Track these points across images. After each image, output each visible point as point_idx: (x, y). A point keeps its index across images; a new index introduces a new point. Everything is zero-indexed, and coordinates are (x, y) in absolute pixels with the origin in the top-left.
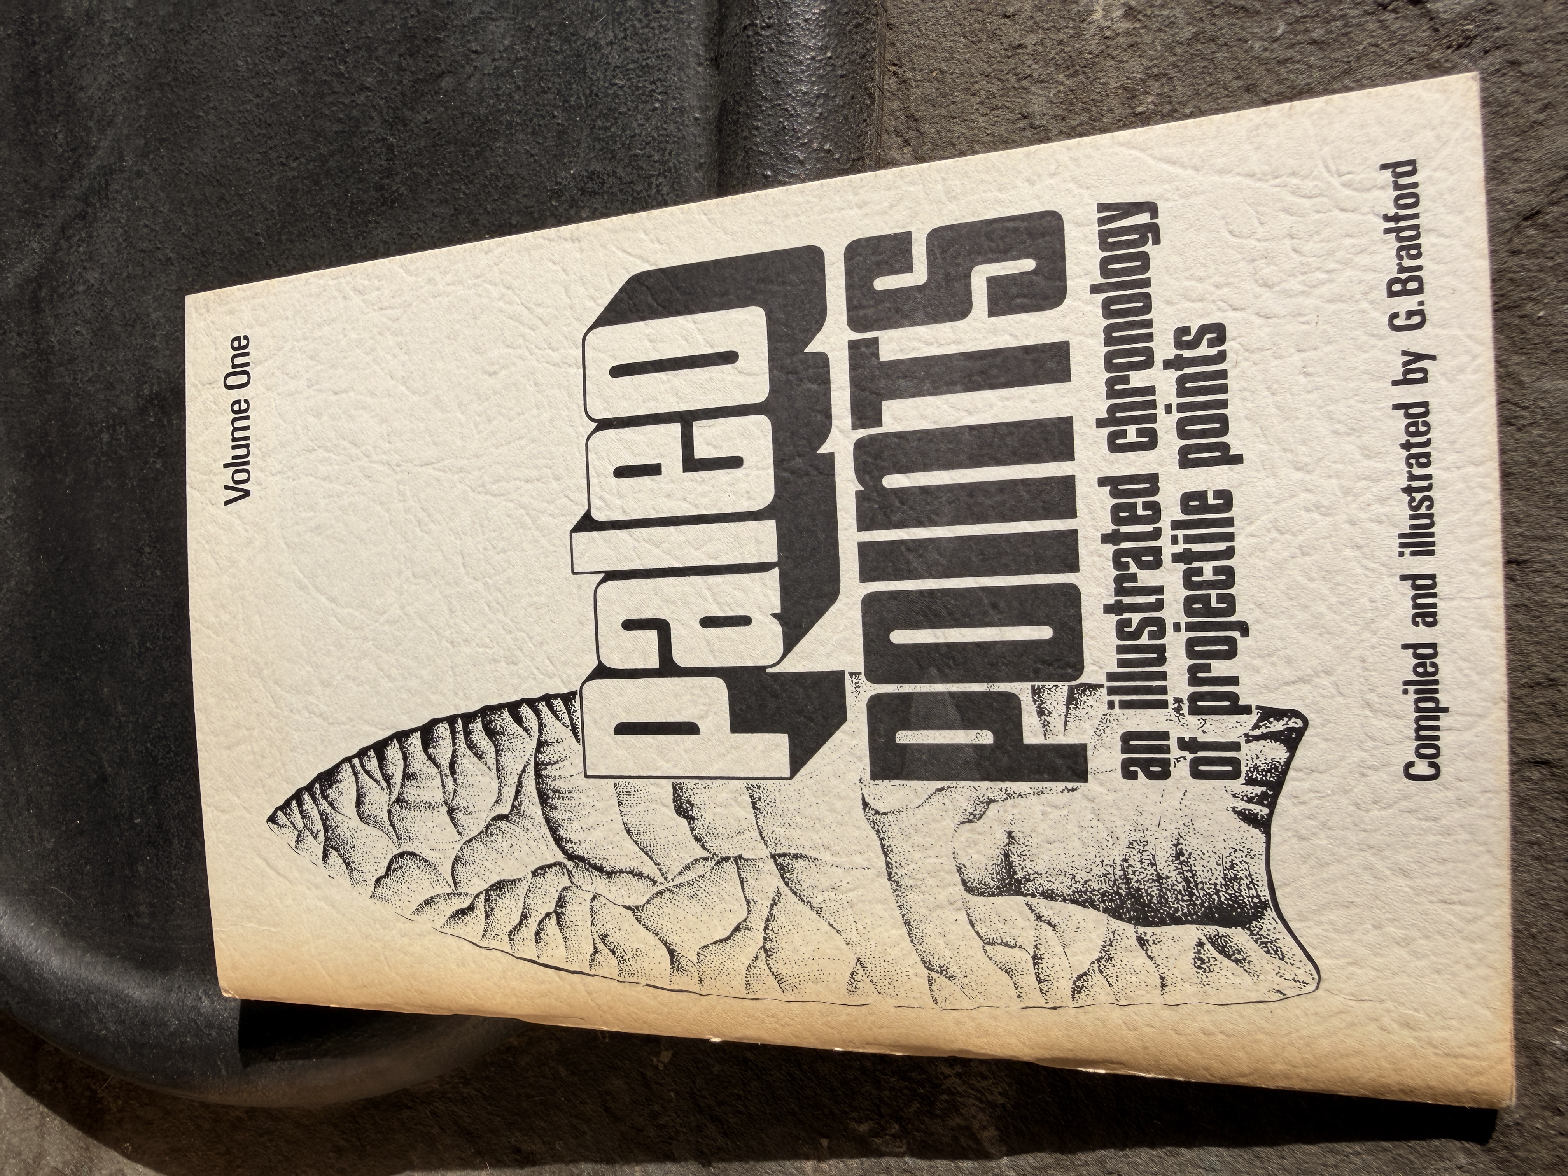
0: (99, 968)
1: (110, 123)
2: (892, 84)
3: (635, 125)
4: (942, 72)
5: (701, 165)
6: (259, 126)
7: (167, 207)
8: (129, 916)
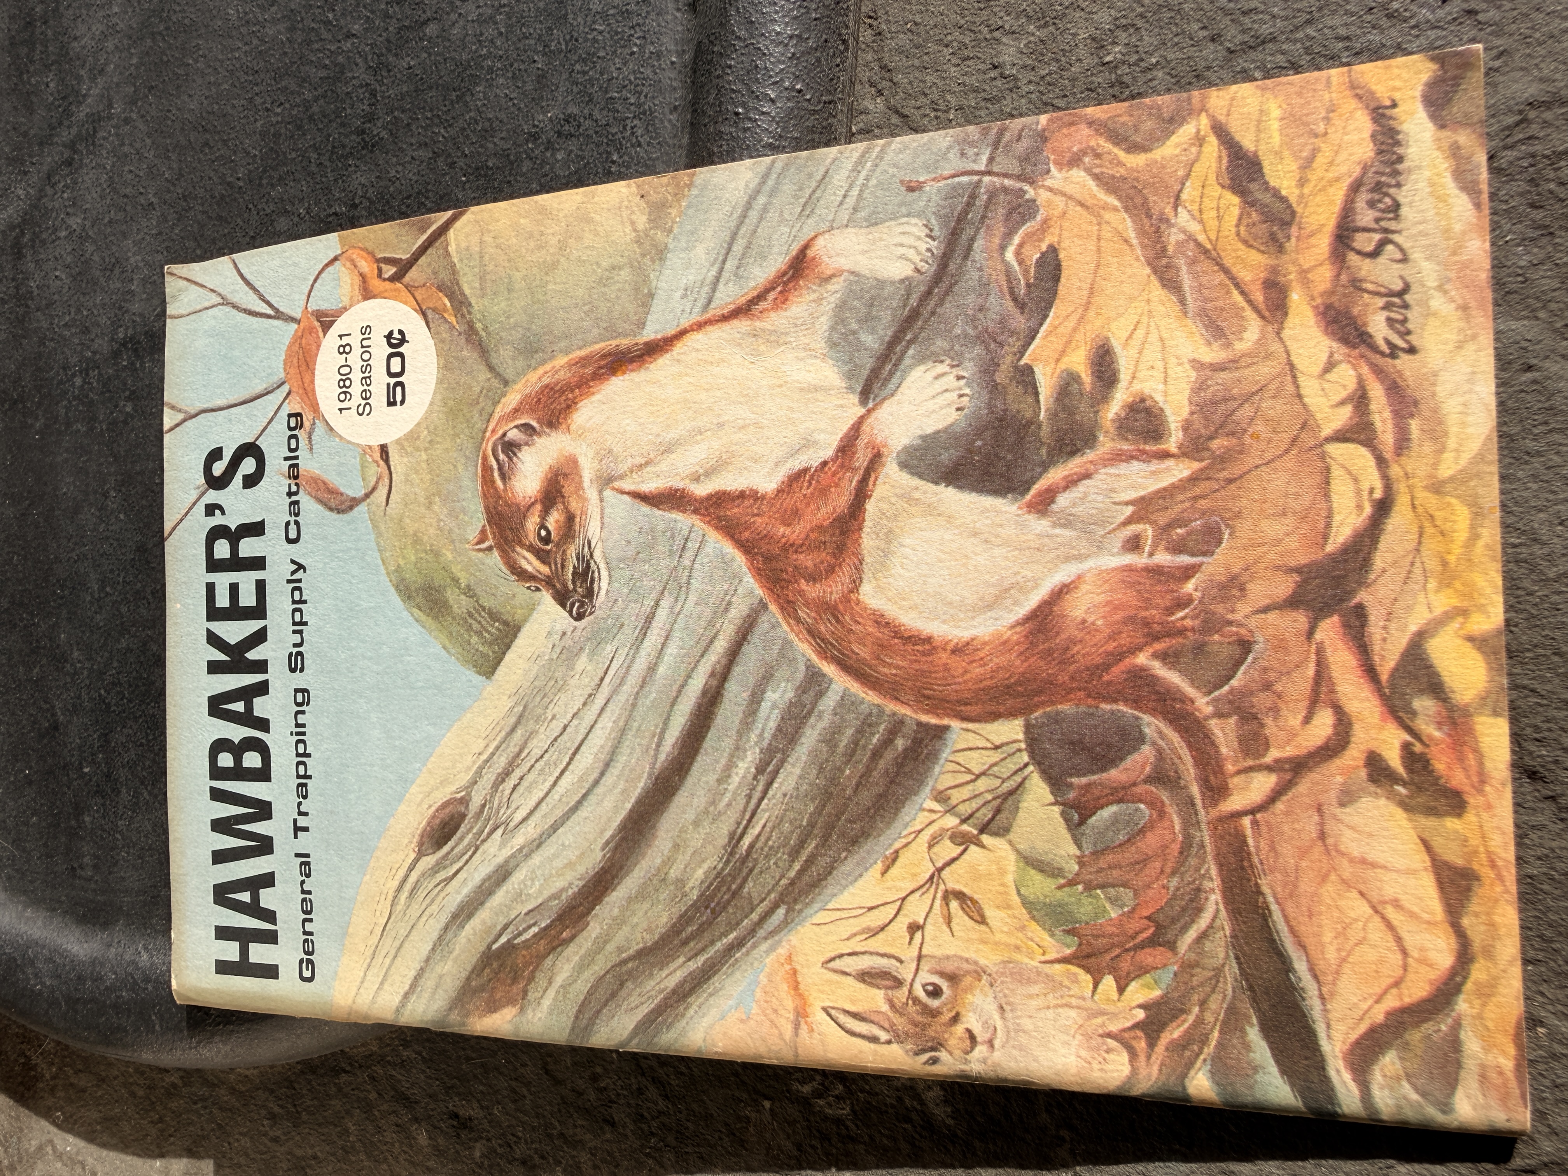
0: (40, 923)
1: (102, 71)
2: (866, 35)
3: (613, 69)
4: (916, 24)
5: (676, 108)
6: (246, 73)
7: (152, 152)
8: (73, 869)
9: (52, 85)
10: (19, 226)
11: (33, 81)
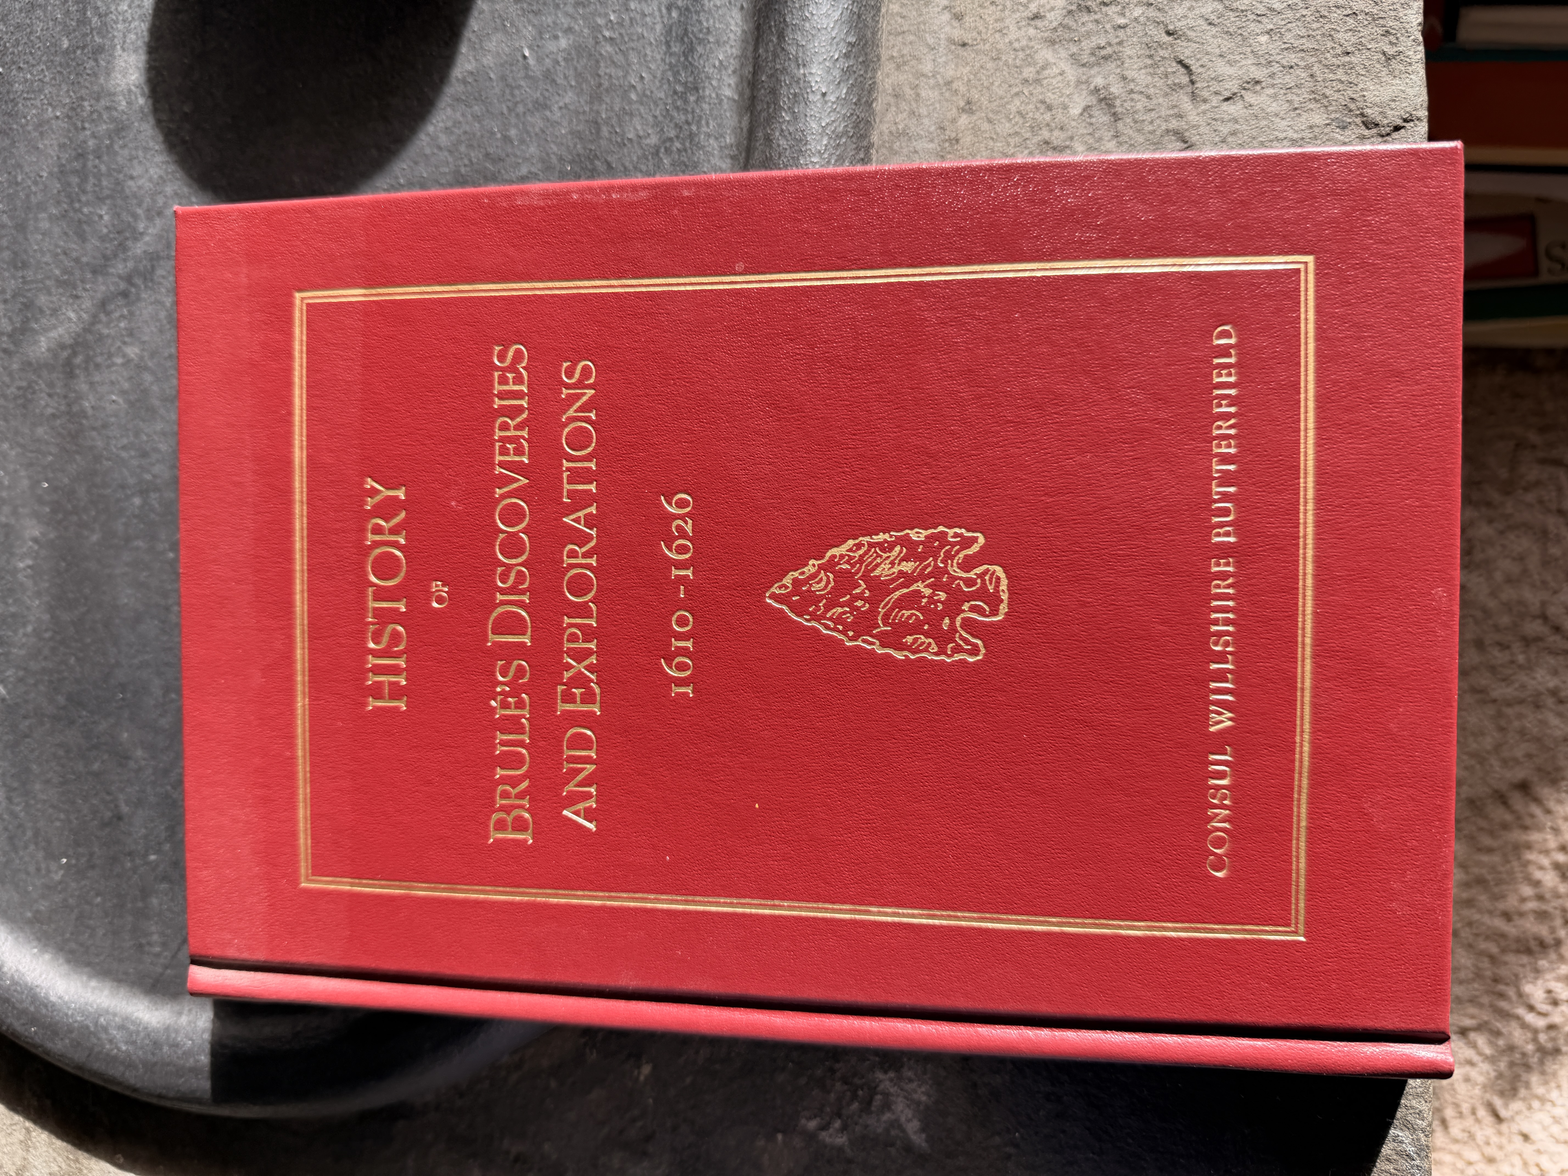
8: (140, 944)
9: (106, 218)
10: (71, 346)
11: (85, 210)
